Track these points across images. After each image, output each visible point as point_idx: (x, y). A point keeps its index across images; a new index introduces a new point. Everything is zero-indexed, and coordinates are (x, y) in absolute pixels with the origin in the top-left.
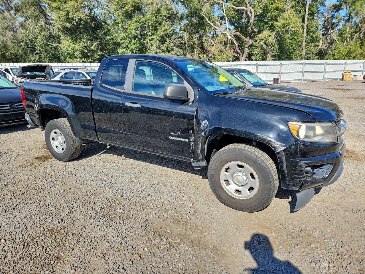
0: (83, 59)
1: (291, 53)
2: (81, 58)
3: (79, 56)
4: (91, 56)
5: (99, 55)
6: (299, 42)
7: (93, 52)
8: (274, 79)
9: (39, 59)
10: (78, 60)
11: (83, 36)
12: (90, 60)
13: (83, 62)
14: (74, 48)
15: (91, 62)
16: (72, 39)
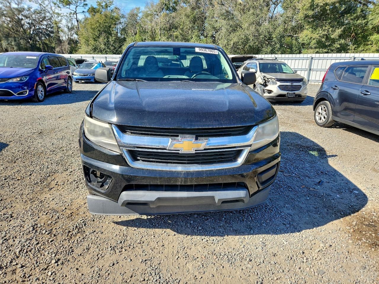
0: (317, 50)
2: (316, 48)
3: (314, 46)
4: (330, 45)
5: (340, 45)
7: (334, 41)
9: (272, 50)
10: (312, 51)
11: (326, 23)
12: (326, 50)
13: (317, 52)
14: (311, 38)
15: (326, 53)
16: (312, 28)
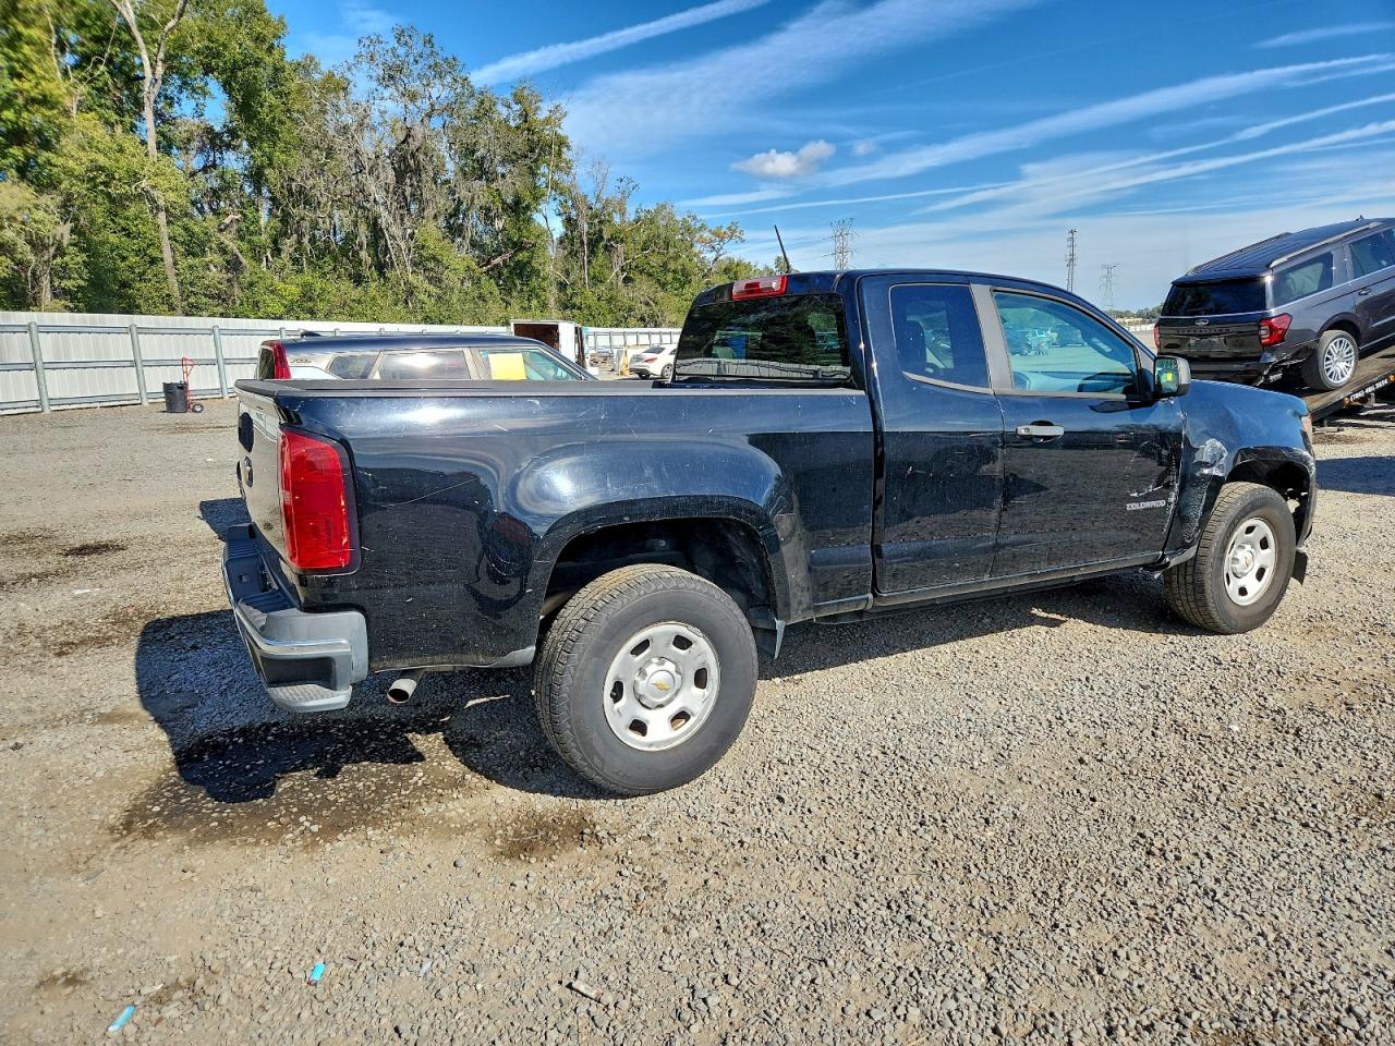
1: (125, 285)
6: (149, 246)
8: (168, 387)
